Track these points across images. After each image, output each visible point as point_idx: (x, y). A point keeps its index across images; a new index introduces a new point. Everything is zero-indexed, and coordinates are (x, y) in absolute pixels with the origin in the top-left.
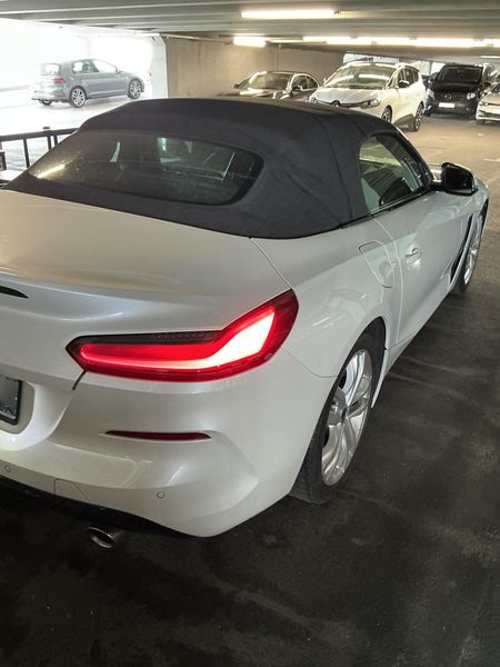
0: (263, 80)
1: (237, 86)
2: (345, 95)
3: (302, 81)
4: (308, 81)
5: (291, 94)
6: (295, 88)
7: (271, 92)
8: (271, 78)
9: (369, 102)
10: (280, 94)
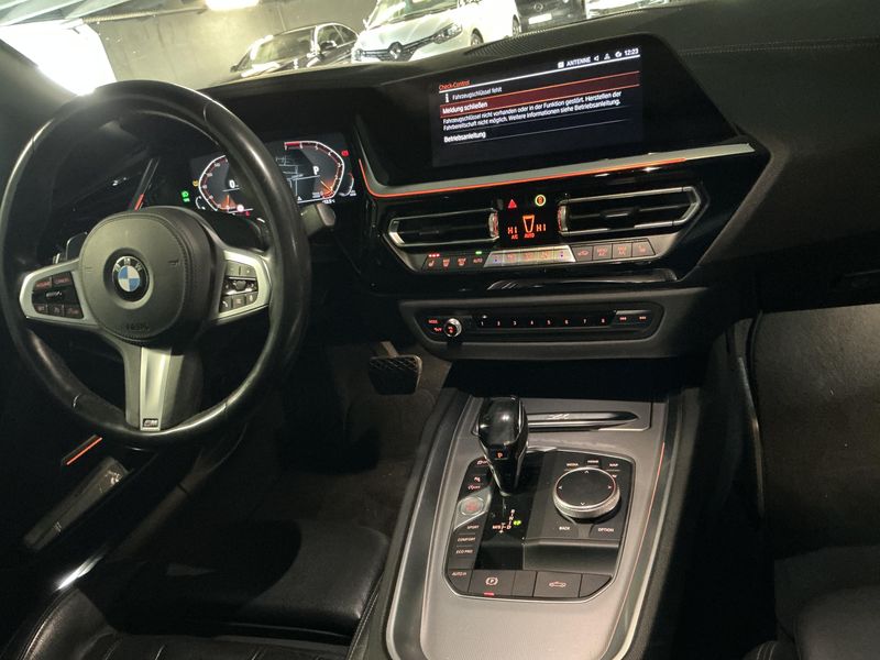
0: (271, 49)
1: (235, 69)
2: (404, 33)
3: (331, 33)
4: (340, 33)
5: (322, 57)
6: (323, 46)
7: (288, 61)
8: (282, 42)
9: (445, 31)
10: (303, 62)
